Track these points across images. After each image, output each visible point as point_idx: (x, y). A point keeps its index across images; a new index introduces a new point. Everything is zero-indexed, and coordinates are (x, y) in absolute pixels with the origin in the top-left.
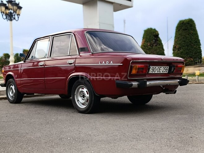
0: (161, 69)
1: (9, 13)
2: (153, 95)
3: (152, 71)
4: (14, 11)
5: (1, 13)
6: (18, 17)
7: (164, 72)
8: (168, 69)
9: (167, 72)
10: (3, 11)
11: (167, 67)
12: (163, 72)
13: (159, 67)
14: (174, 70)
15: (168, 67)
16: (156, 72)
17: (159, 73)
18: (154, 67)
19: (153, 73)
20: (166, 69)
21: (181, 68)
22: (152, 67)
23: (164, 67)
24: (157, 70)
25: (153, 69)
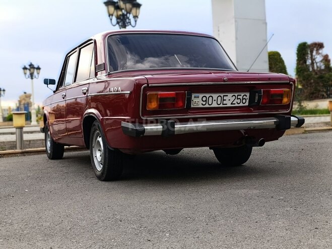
0: (225, 98)
1: (120, 15)
2: (253, 148)
3: (204, 103)
4: (126, 10)
5: (109, 16)
6: (136, 21)
7: (237, 105)
8: (248, 97)
9: (247, 104)
10: (111, 13)
11: (243, 94)
12: (232, 104)
13: (222, 95)
14: (259, 100)
15: (248, 94)
16: (215, 105)
17: (221, 105)
18: (208, 95)
19: (207, 106)
20: (241, 97)
21: (281, 95)
22: (201, 96)
23: (236, 95)
24: (215, 100)
25: (204, 99)
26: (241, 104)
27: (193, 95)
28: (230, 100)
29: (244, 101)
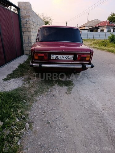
7: (68, 59)
11: (71, 56)
12: (66, 59)
13: (63, 56)
15: (73, 56)
16: (60, 59)
17: (62, 59)
19: (57, 59)
20: (70, 57)
21: (86, 57)
22: (55, 55)
23: (68, 56)
24: (60, 57)
25: (56, 57)
26: (70, 59)
27: (52, 55)
28: (65, 57)
29: (71, 58)
